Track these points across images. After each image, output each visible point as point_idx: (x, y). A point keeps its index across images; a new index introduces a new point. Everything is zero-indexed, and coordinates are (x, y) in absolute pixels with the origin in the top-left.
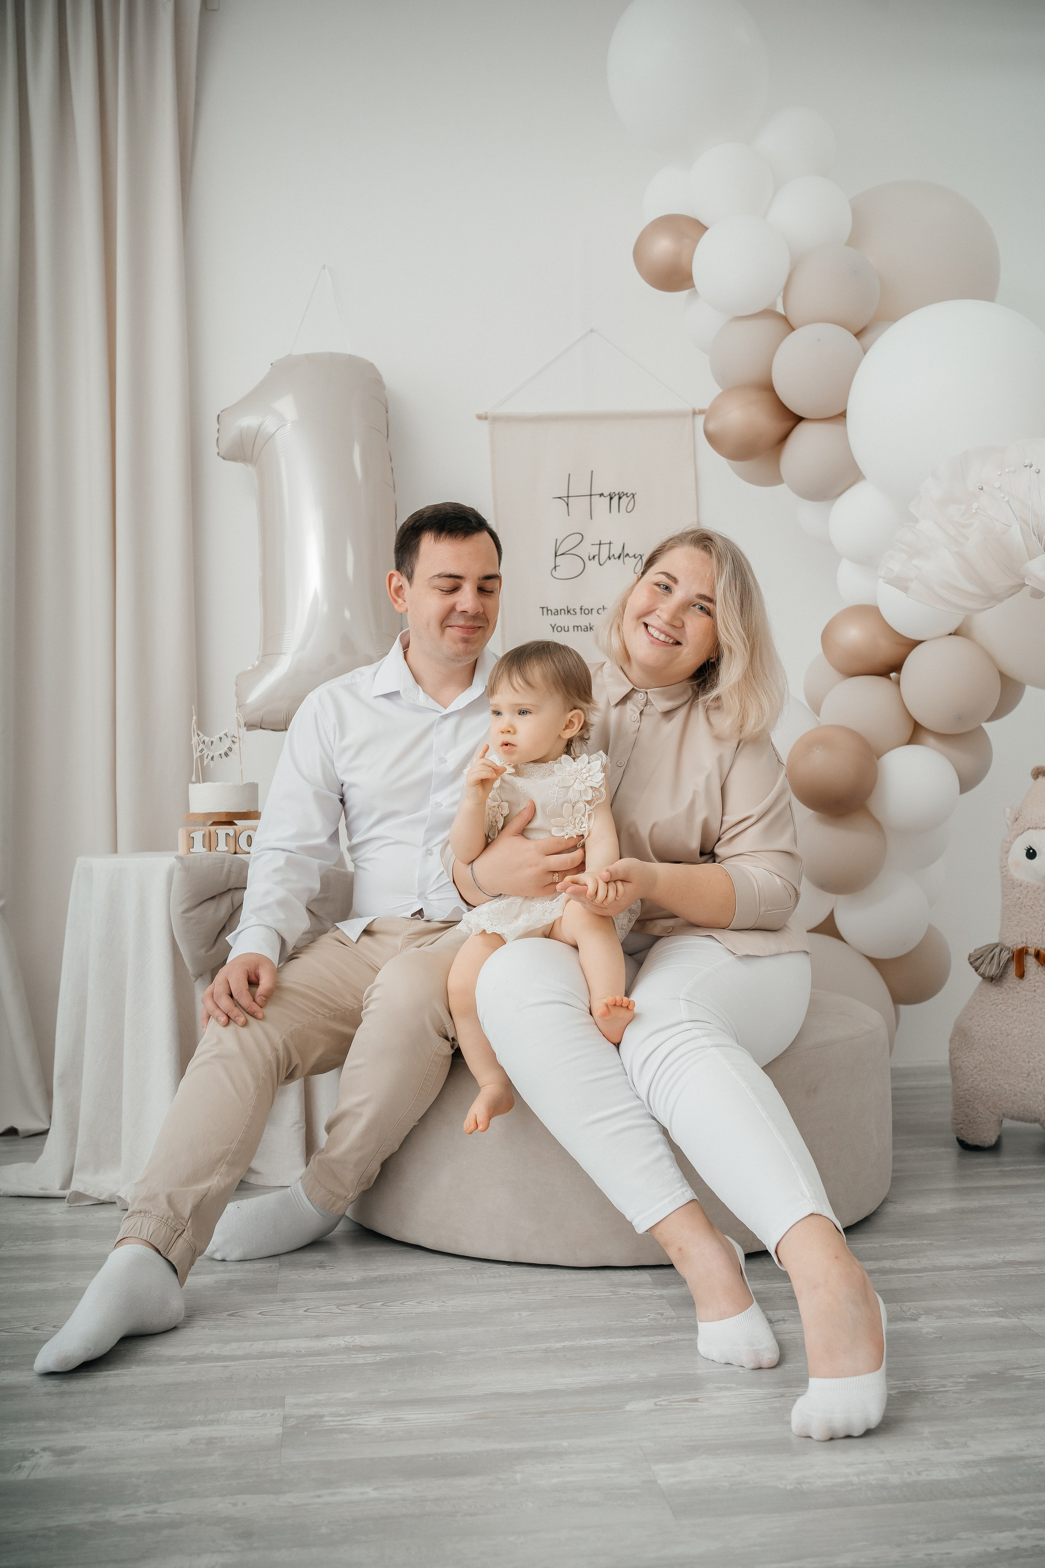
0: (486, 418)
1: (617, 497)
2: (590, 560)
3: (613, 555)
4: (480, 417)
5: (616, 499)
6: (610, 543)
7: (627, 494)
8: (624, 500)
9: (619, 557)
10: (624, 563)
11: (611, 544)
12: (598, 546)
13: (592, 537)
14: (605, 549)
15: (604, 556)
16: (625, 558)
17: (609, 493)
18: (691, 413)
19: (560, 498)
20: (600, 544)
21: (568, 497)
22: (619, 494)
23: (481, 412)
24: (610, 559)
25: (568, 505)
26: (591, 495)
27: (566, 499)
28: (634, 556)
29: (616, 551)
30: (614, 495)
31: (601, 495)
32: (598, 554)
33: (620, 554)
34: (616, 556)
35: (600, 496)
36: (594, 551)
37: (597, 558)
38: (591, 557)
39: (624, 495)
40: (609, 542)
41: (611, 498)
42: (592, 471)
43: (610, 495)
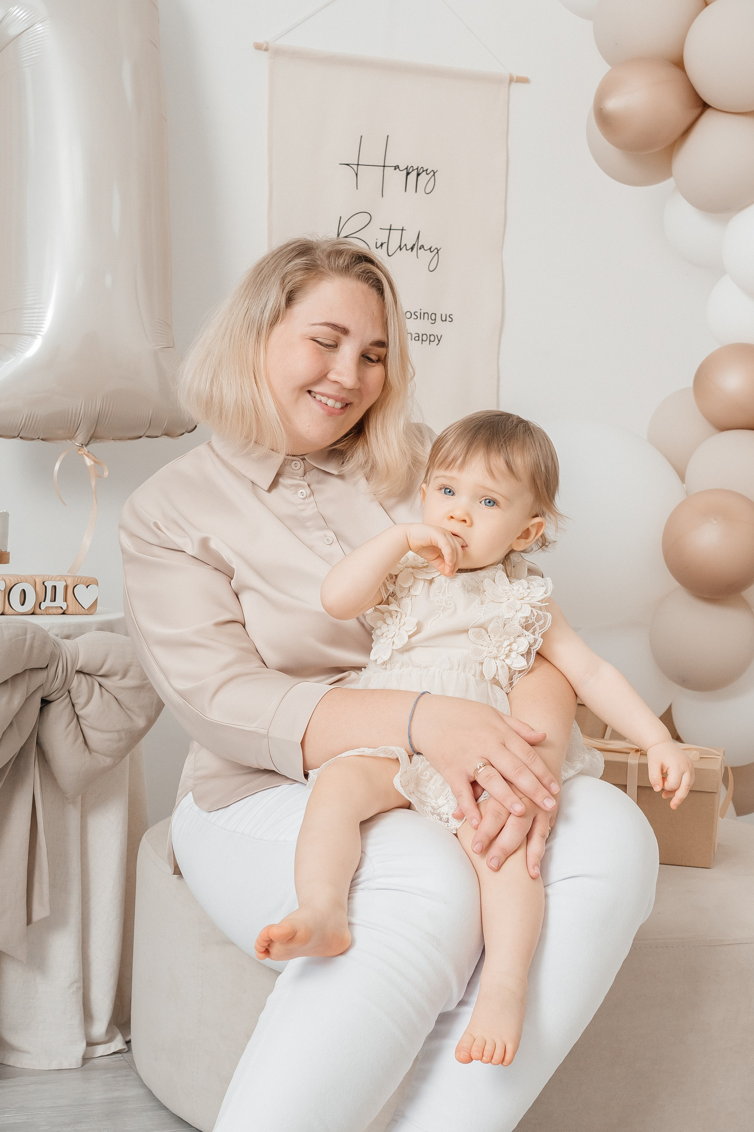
0: (266, 50)
1: (415, 172)
2: (377, 248)
3: (405, 245)
4: (258, 47)
5: (414, 174)
6: (402, 230)
7: (427, 170)
8: (423, 177)
9: (412, 249)
10: (418, 258)
11: (404, 231)
12: (389, 231)
13: (381, 221)
14: (395, 235)
15: (394, 245)
16: (419, 251)
17: (406, 167)
18: (508, 80)
19: (348, 165)
20: (390, 229)
21: (358, 165)
22: (417, 169)
23: (261, 41)
24: (401, 249)
25: (357, 175)
26: (384, 166)
27: (355, 167)
28: (430, 249)
29: (409, 240)
30: (411, 169)
31: (396, 167)
32: (387, 241)
33: (414, 245)
34: (409, 247)
35: (395, 169)
36: (383, 237)
37: (385, 246)
38: (379, 245)
39: (423, 171)
40: (401, 228)
41: (408, 174)
42: (388, 136)
43: (407, 168)
